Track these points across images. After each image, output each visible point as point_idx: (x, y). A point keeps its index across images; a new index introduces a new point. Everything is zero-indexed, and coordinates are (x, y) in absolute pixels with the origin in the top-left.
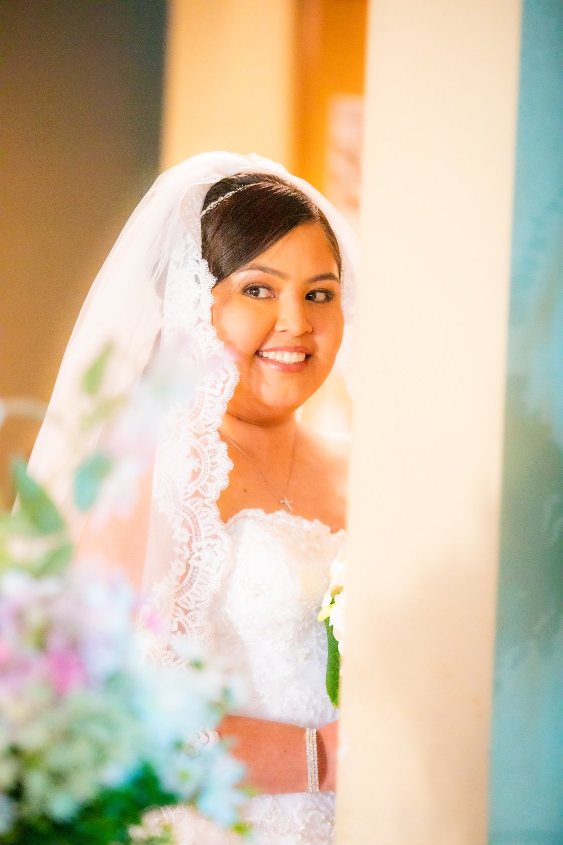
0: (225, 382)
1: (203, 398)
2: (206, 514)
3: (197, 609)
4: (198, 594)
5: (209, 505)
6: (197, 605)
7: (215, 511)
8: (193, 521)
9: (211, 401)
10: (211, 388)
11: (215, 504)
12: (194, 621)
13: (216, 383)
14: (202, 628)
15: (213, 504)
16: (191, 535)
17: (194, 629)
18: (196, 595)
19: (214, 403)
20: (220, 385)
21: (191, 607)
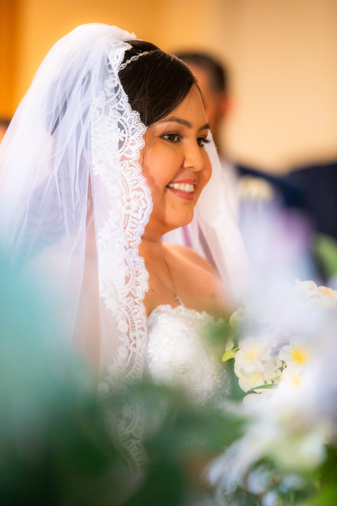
0: (144, 210)
1: (128, 219)
2: (137, 310)
4: (136, 373)
5: (139, 303)
7: (143, 308)
8: (129, 316)
9: (134, 223)
10: (135, 212)
11: (142, 302)
13: (139, 209)
15: (141, 303)
16: (129, 327)
18: (135, 375)
19: (136, 225)
20: (141, 211)
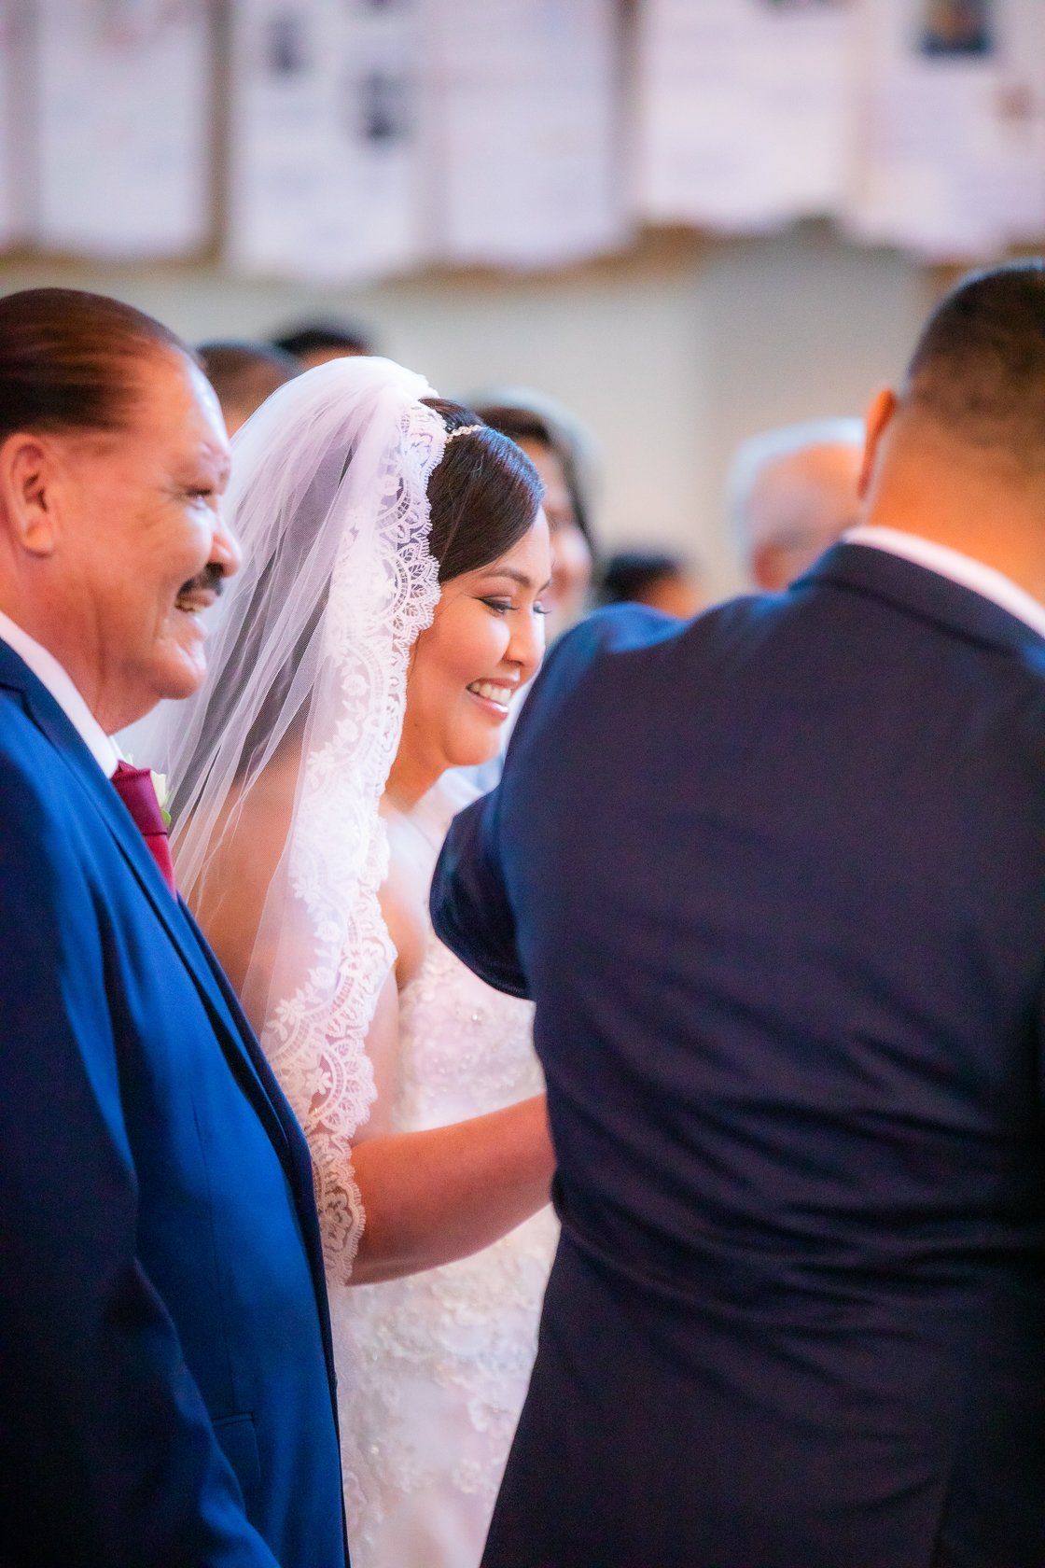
3: (348, 1037)
4: (352, 1015)
5: (368, 895)
6: (350, 1032)
11: (374, 895)
12: (343, 1054)
14: (355, 1064)
15: (372, 895)
17: (343, 1066)
18: (348, 1017)
21: (341, 1033)
